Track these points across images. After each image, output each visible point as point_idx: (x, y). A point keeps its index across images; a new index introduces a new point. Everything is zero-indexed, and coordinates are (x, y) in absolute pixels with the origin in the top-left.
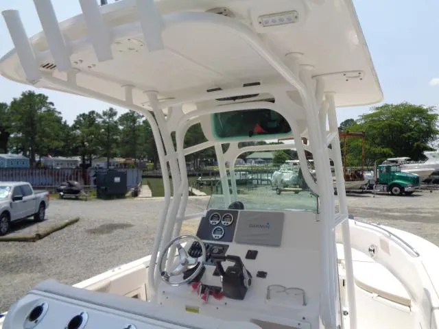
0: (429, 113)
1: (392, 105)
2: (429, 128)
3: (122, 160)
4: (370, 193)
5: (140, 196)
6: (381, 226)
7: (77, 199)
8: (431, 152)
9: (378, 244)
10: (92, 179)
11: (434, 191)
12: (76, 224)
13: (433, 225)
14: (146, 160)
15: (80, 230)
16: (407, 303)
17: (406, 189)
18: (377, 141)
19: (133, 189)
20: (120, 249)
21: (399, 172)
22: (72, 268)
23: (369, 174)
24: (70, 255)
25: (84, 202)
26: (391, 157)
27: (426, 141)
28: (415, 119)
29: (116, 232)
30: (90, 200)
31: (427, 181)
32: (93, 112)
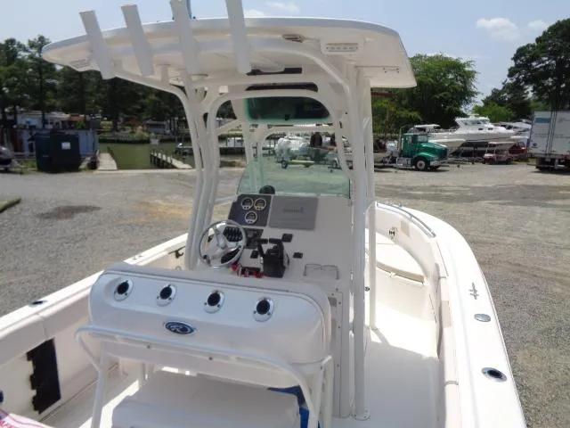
0: (467, 69)
1: (425, 56)
2: (465, 88)
3: (65, 116)
4: (392, 167)
5: (100, 168)
6: (403, 208)
7: (7, 171)
8: (463, 119)
9: (398, 226)
10: (26, 144)
11: (461, 166)
12: (17, 206)
13: (455, 204)
14: (99, 116)
15: (27, 214)
16: (420, 279)
17: (432, 163)
18: (404, 102)
19: (89, 159)
20: (89, 239)
21: (427, 142)
22: (31, 262)
23: (393, 144)
24: (24, 247)
25: (19, 176)
26: (418, 124)
27: (460, 104)
28: (450, 76)
29: (78, 217)
30: (28, 173)
31: (456, 154)
32: (12, 41)
